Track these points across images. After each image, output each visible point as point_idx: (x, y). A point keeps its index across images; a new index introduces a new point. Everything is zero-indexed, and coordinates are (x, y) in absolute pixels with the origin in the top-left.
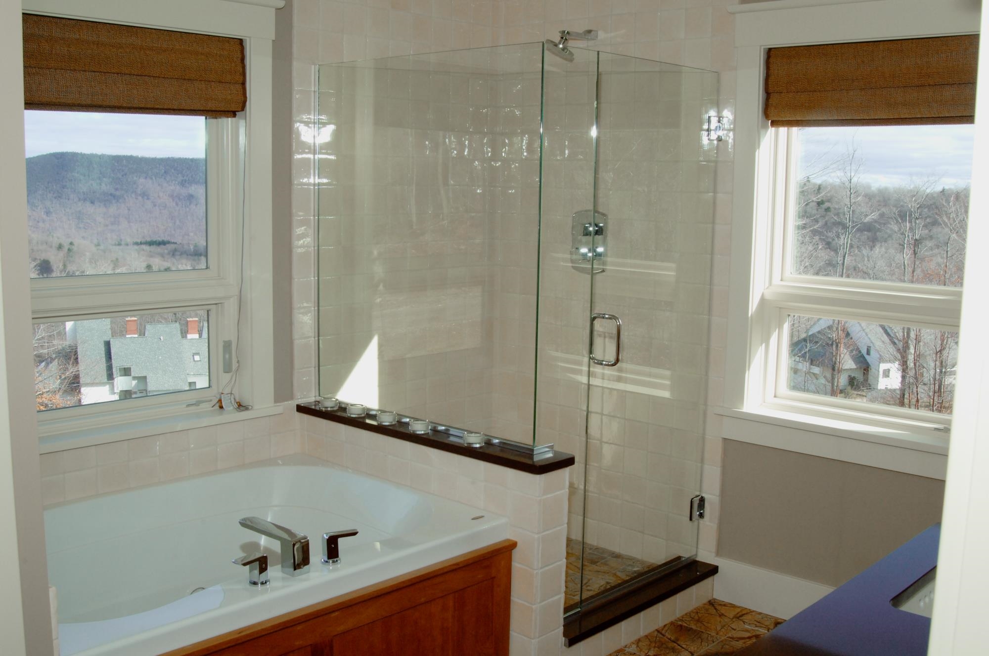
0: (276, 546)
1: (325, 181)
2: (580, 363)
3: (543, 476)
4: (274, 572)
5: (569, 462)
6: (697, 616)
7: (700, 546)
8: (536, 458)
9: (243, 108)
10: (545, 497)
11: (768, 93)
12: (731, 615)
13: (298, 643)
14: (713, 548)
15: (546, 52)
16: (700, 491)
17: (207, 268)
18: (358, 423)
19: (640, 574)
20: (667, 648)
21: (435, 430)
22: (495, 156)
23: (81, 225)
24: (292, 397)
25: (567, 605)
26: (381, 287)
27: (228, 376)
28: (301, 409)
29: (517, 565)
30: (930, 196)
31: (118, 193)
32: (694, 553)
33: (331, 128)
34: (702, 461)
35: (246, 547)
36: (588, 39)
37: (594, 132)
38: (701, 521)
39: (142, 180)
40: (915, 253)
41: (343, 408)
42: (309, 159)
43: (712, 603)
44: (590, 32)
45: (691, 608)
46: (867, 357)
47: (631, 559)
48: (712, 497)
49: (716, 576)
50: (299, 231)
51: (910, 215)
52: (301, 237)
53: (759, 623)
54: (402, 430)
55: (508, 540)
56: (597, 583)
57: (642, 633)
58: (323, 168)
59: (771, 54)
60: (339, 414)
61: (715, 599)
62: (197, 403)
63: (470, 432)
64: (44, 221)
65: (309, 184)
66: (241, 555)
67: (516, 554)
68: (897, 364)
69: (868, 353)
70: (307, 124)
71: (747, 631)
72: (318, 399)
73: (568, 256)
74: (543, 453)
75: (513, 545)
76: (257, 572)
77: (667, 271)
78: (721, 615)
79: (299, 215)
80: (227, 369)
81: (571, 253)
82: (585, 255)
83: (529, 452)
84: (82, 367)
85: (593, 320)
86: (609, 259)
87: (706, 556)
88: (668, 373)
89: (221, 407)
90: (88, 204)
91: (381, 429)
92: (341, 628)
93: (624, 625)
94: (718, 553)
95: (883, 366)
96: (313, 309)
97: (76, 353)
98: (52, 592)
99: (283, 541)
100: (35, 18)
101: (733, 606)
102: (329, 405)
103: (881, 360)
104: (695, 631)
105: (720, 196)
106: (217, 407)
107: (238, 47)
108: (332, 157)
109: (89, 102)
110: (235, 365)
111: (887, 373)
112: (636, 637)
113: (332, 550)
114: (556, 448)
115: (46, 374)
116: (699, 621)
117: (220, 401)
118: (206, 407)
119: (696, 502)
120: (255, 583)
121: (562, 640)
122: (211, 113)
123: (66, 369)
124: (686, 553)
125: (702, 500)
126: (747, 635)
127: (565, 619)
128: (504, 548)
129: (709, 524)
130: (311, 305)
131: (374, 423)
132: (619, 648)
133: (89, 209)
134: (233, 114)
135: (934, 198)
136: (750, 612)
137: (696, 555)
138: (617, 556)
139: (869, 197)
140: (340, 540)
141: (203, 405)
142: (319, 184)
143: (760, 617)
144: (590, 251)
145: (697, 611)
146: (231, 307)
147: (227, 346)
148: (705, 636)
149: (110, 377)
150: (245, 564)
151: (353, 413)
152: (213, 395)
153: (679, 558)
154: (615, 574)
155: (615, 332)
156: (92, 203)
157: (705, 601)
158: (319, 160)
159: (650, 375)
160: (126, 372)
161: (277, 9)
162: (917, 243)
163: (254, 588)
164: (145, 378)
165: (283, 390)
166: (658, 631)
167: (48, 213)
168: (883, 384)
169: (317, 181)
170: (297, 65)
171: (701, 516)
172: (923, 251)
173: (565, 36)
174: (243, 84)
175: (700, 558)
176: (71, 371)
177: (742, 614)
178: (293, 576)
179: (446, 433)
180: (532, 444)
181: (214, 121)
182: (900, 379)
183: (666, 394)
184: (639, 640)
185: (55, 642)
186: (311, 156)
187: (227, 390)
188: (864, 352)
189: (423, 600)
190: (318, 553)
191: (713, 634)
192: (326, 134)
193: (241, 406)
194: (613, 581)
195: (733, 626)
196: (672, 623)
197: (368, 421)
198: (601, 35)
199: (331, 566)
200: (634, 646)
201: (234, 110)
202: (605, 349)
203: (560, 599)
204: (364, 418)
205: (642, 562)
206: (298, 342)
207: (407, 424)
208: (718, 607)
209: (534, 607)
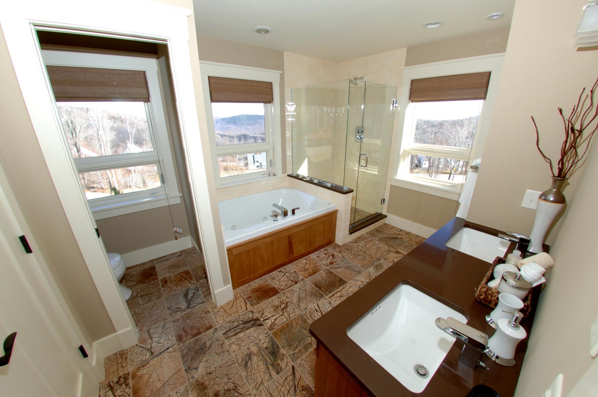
0: (279, 211)
1: (293, 119)
2: (355, 165)
3: (346, 195)
4: (279, 218)
5: (352, 191)
6: (381, 227)
7: (383, 210)
8: (344, 190)
9: (273, 101)
10: (346, 200)
11: (411, 93)
12: (390, 227)
13: (285, 235)
14: (386, 211)
15: (350, 84)
16: (384, 197)
17: (266, 142)
18: (302, 179)
19: (368, 217)
20: (373, 235)
21: (319, 182)
22: (336, 112)
23: (247, 130)
24: (286, 173)
25: (351, 224)
26: (307, 147)
27: (271, 168)
28: (288, 176)
29: (338, 215)
30: (440, 121)
31: (255, 123)
32: (381, 212)
33: (295, 106)
34: (385, 190)
35: (273, 212)
36: (362, 79)
37: (362, 107)
38: (384, 204)
39: (259, 120)
40: (435, 135)
41: (298, 175)
42: (289, 114)
43: (385, 224)
44: (362, 77)
45: (380, 225)
46: (420, 160)
47: (366, 212)
48: (387, 199)
49: (386, 218)
50: (287, 132)
51: (435, 126)
52: (288, 134)
53: (397, 230)
54: (312, 182)
55: (336, 210)
56: (358, 218)
57: (368, 231)
58: (293, 116)
59: (413, 81)
60: (297, 177)
61: (386, 223)
62: (264, 174)
63: (328, 183)
64: (239, 130)
65: (290, 121)
66: (271, 214)
67: (338, 213)
68: (428, 162)
69: (421, 159)
70: (289, 105)
71: (393, 232)
72: (292, 173)
73: (354, 138)
74: (345, 189)
75: (338, 211)
76: (275, 218)
77: (379, 142)
78: (387, 227)
79: (287, 128)
80: (271, 166)
81: (354, 137)
82: (358, 138)
83: (343, 189)
84: (248, 161)
85: (360, 155)
86: (364, 139)
87: (384, 213)
88: (377, 168)
89: (270, 175)
90: (248, 126)
91: (307, 181)
92: (295, 231)
93: (363, 229)
94: (387, 212)
95: (424, 162)
96: (291, 152)
97: (247, 158)
98: (222, 226)
99: (282, 211)
100: (218, 78)
101: (390, 225)
102: (295, 175)
103: (424, 161)
104: (381, 231)
105: (395, 122)
106: (269, 175)
107: (271, 85)
108: (295, 113)
109: (233, 100)
110: (273, 165)
111: (425, 164)
112: (366, 232)
113: (293, 212)
114: (349, 188)
115: (241, 163)
116: (382, 229)
117: (269, 174)
118: (266, 175)
119: (383, 200)
120: (275, 221)
121: (348, 233)
122: (265, 102)
123: (245, 161)
124: (379, 212)
125: (384, 200)
126: (394, 233)
127: (349, 228)
128: (336, 211)
129: (385, 206)
130: (290, 150)
131: (305, 180)
132: (362, 234)
133: (249, 127)
134: (270, 103)
135: (441, 122)
136: (394, 227)
137: (382, 212)
138: (362, 211)
139: (425, 122)
140: (295, 210)
141: (265, 175)
142: (292, 120)
143: (397, 228)
144: (359, 137)
145: (381, 226)
146: (271, 151)
147: (271, 161)
148: (383, 233)
149: (254, 163)
150: (272, 216)
151: (300, 177)
152: (268, 172)
153: (377, 213)
154: (361, 216)
155: (366, 159)
156: (249, 125)
157: (383, 223)
158: (292, 114)
159: (373, 168)
160: (257, 162)
161: (280, 74)
162: (436, 133)
163: (274, 222)
164: (261, 163)
165: (284, 171)
166: (371, 231)
167: (240, 128)
168: (424, 166)
169: (292, 119)
170: (286, 89)
171: (384, 203)
172: (437, 135)
173: (355, 79)
174: (272, 94)
175: (382, 213)
176: (246, 162)
177: (392, 227)
178: (284, 219)
179: (322, 183)
180: (343, 186)
181: (265, 104)
182: (428, 165)
183: (376, 173)
184: (367, 233)
185: (224, 238)
186: (290, 113)
187: (271, 171)
188: (420, 159)
189: (315, 224)
190: (290, 213)
191: (385, 232)
192: (293, 108)
193: (274, 175)
194: (361, 218)
195: (390, 230)
196: (375, 229)
197: (304, 179)
198: (365, 78)
199: (293, 216)
200: (365, 234)
201: (270, 101)
202: (363, 163)
203: (348, 224)
204: (303, 178)
205: (368, 213)
206: (287, 160)
207: (313, 180)
208: (387, 225)
209: (342, 226)
